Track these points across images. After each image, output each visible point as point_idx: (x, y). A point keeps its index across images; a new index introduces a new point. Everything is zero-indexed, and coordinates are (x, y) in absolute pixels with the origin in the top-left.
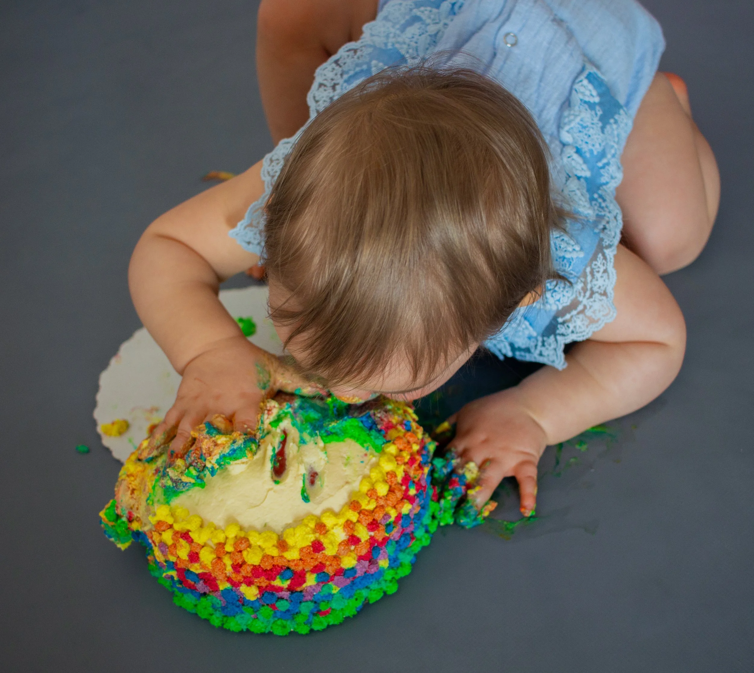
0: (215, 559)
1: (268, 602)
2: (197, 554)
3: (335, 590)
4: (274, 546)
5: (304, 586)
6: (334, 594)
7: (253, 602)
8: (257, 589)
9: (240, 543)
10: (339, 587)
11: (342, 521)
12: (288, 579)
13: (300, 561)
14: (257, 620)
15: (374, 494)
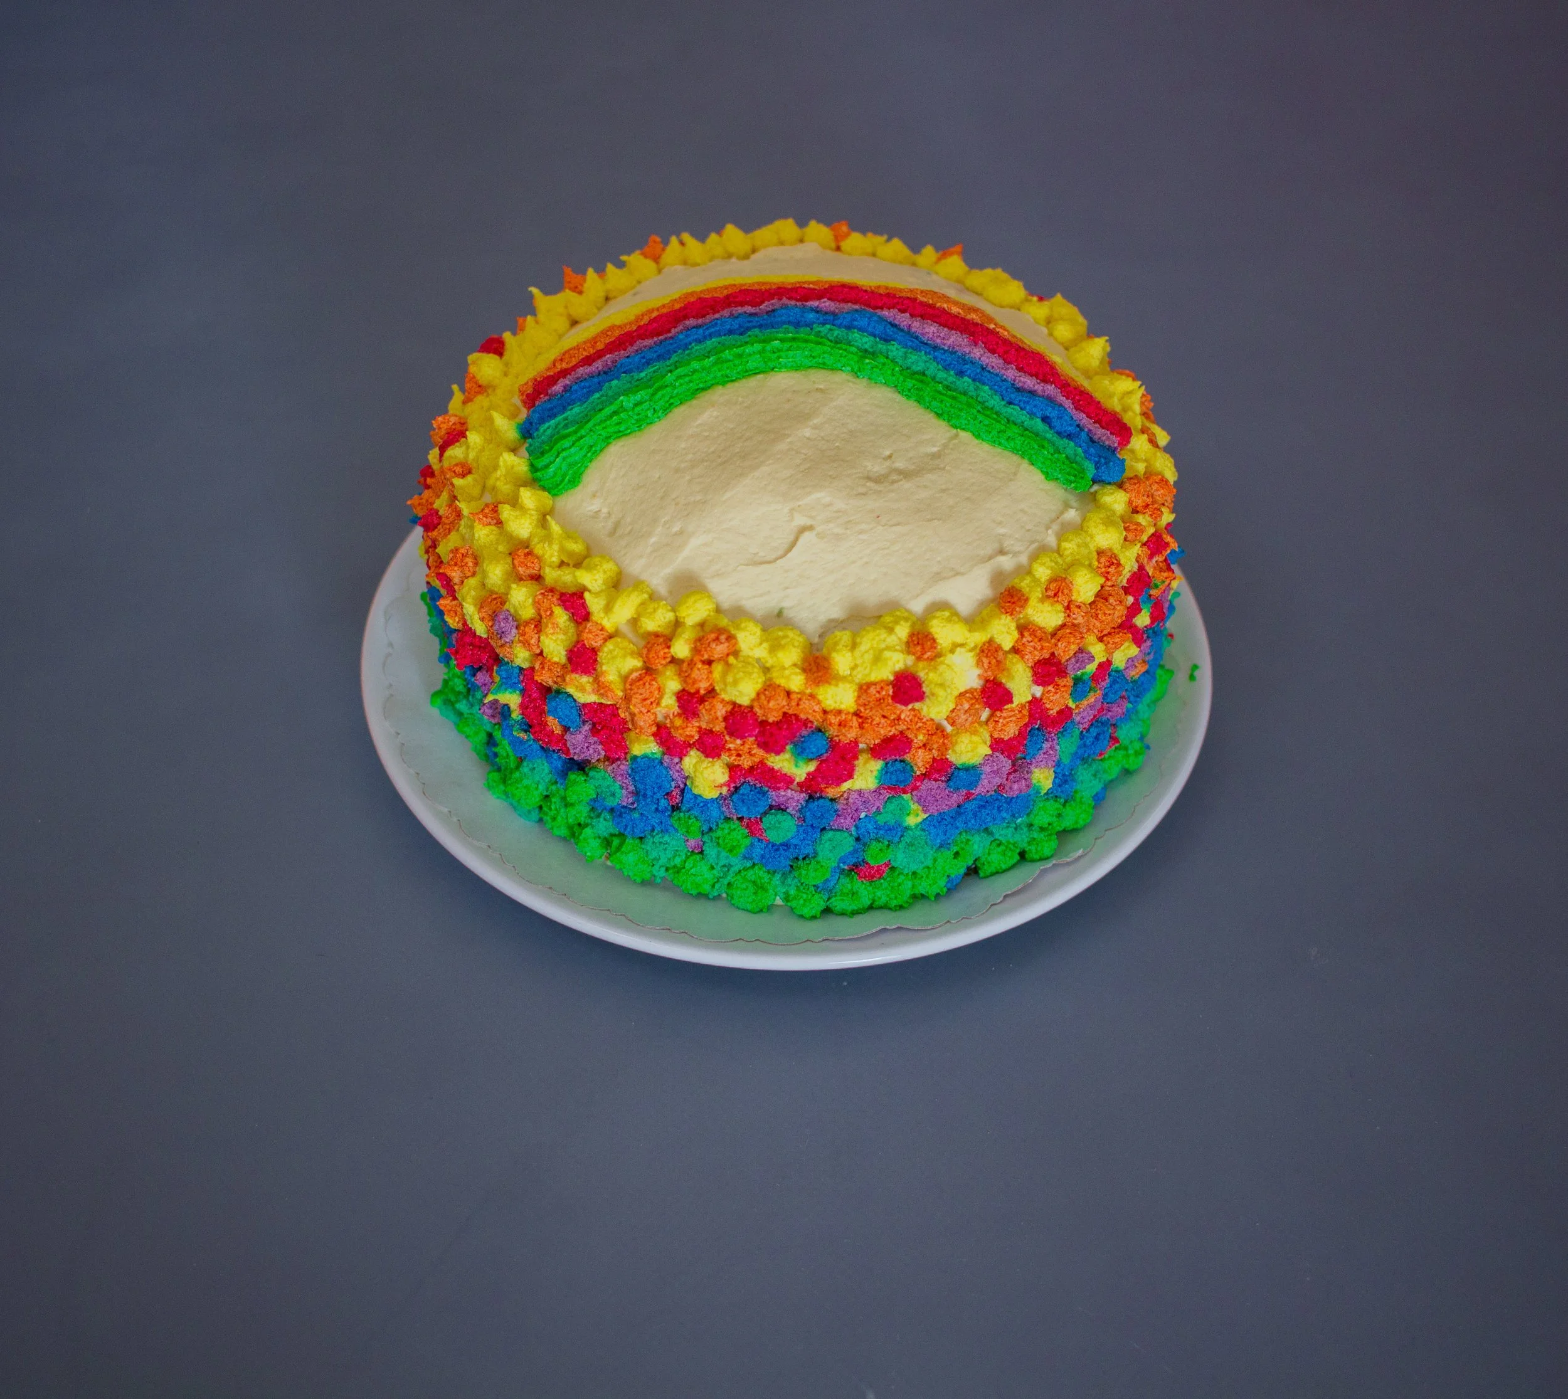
0: (636, 670)
1: (744, 812)
2: (594, 651)
3: (915, 817)
4: (795, 665)
5: (846, 786)
6: (907, 828)
7: (707, 803)
8: (727, 771)
9: (714, 640)
10: (925, 812)
11: (979, 638)
12: (811, 760)
13: (855, 718)
14: (698, 857)
15: (1066, 591)
